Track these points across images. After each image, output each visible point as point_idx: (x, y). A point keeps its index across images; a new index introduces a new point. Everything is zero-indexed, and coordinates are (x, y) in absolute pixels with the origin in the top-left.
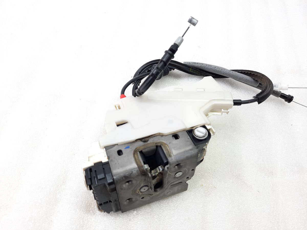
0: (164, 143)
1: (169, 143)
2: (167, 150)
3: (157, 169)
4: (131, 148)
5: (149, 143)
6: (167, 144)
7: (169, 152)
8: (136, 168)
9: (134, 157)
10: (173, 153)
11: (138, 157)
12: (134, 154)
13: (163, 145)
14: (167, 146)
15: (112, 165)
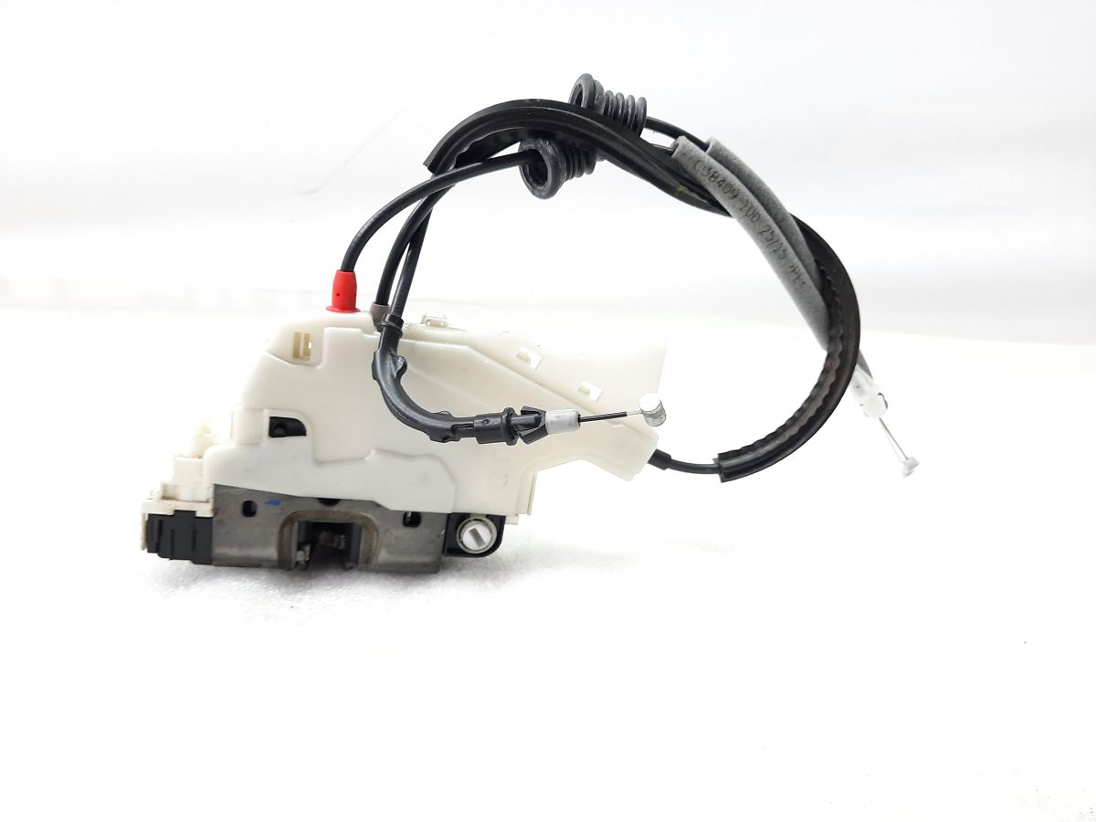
0: (374, 525)
1: (385, 532)
2: (371, 545)
3: (336, 538)
4: (282, 509)
5: (334, 512)
6: (377, 531)
7: (370, 550)
8: (273, 561)
9: (281, 532)
10: (377, 558)
11: (290, 537)
12: (283, 525)
13: (366, 528)
14: (375, 534)
15: (218, 533)
